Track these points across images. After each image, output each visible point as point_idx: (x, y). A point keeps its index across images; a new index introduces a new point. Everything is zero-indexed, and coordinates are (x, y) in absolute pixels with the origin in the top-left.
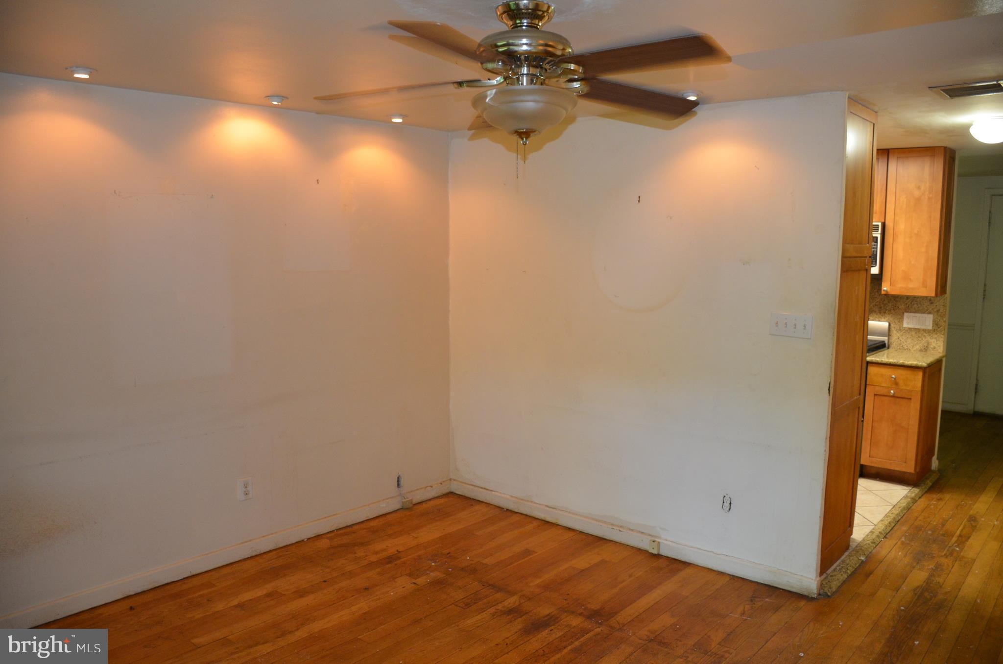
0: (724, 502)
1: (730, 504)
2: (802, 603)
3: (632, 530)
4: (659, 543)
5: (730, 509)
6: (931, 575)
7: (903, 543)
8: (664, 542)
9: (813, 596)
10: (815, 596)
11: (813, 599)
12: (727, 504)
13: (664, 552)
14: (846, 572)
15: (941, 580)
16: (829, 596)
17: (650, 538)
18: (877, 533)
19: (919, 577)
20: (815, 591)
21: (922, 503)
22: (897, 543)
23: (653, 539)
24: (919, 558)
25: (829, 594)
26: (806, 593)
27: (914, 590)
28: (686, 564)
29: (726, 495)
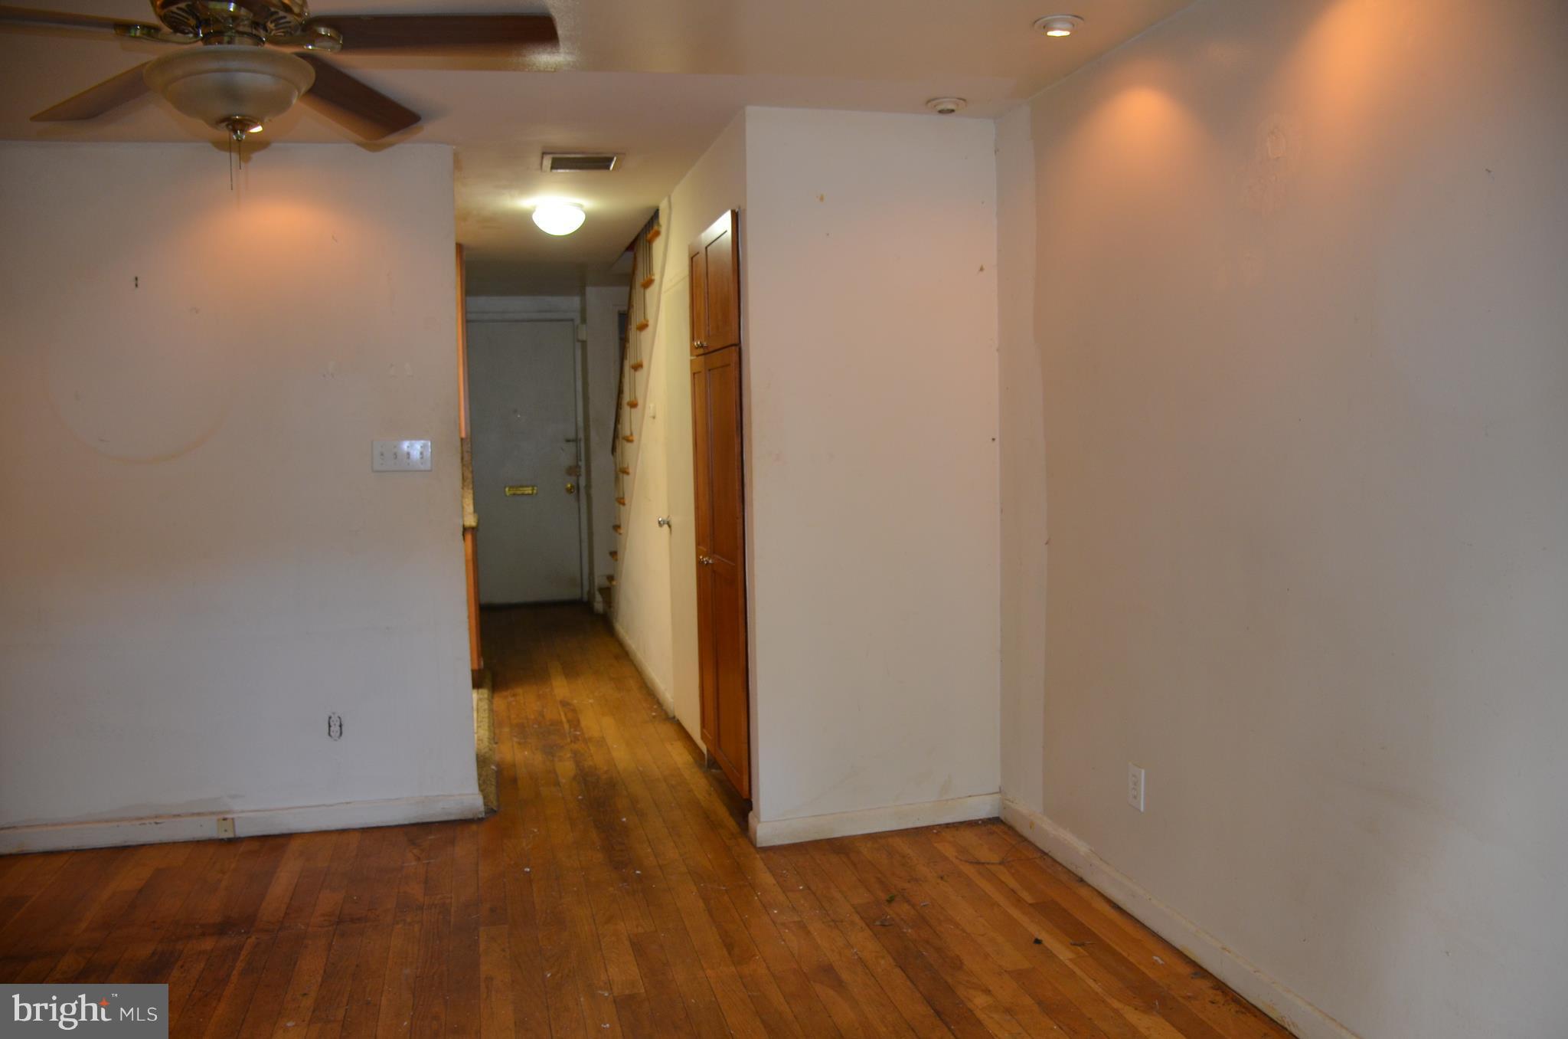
0: (330, 726)
1: (341, 726)
2: (474, 827)
3: (179, 816)
4: (233, 819)
5: (341, 733)
6: (577, 763)
7: (519, 743)
8: (241, 815)
9: (480, 816)
10: (482, 815)
11: (480, 820)
12: (335, 729)
13: (243, 831)
14: (492, 785)
15: (591, 763)
16: (495, 811)
17: (215, 818)
18: (486, 740)
19: (566, 768)
20: (482, 808)
21: (500, 702)
22: (513, 746)
23: (222, 816)
24: (550, 751)
25: (495, 809)
26: (470, 816)
27: (575, 778)
28: (288, 837)
29: (333, 716)
